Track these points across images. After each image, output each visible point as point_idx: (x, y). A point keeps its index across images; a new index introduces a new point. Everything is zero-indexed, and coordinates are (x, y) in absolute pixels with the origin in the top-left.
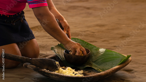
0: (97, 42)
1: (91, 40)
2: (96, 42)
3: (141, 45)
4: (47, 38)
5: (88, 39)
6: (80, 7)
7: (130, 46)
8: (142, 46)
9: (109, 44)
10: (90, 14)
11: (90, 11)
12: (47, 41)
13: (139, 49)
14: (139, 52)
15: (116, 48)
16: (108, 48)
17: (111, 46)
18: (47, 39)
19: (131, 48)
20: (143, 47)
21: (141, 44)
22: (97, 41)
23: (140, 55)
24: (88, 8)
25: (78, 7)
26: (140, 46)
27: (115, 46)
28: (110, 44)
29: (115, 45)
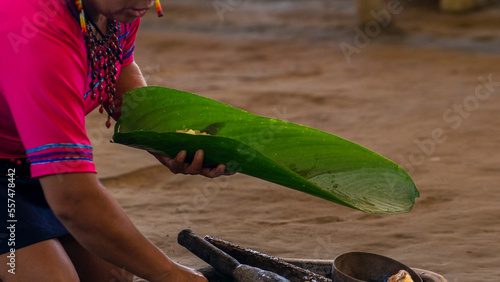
0: (342, 221)
1: (320, 216)
2: (338, 221)
3: (488, 228)
4: (174, 209)
5: (310, 213)
6: (293, 95)
7: (453, 232)
8: (493, 231)
9: (381, 228)
10: (325, 120)
11: (324, 110)
12: (171, 223)
13: (481, 245)
14: (479, 256)
15: (403, 240)
16: (377, 241)
17: (386, 233)
18: (172, 213)
19: (453, 239)
20: (494, 234)
21: (487, 224)
22: (341, 217)
23: (482, 266)
24: (319, 100)
25: (284, 95)
26: (486, 231)
27: (399, 236)
28: (385, 228)
29: (399, 231)
